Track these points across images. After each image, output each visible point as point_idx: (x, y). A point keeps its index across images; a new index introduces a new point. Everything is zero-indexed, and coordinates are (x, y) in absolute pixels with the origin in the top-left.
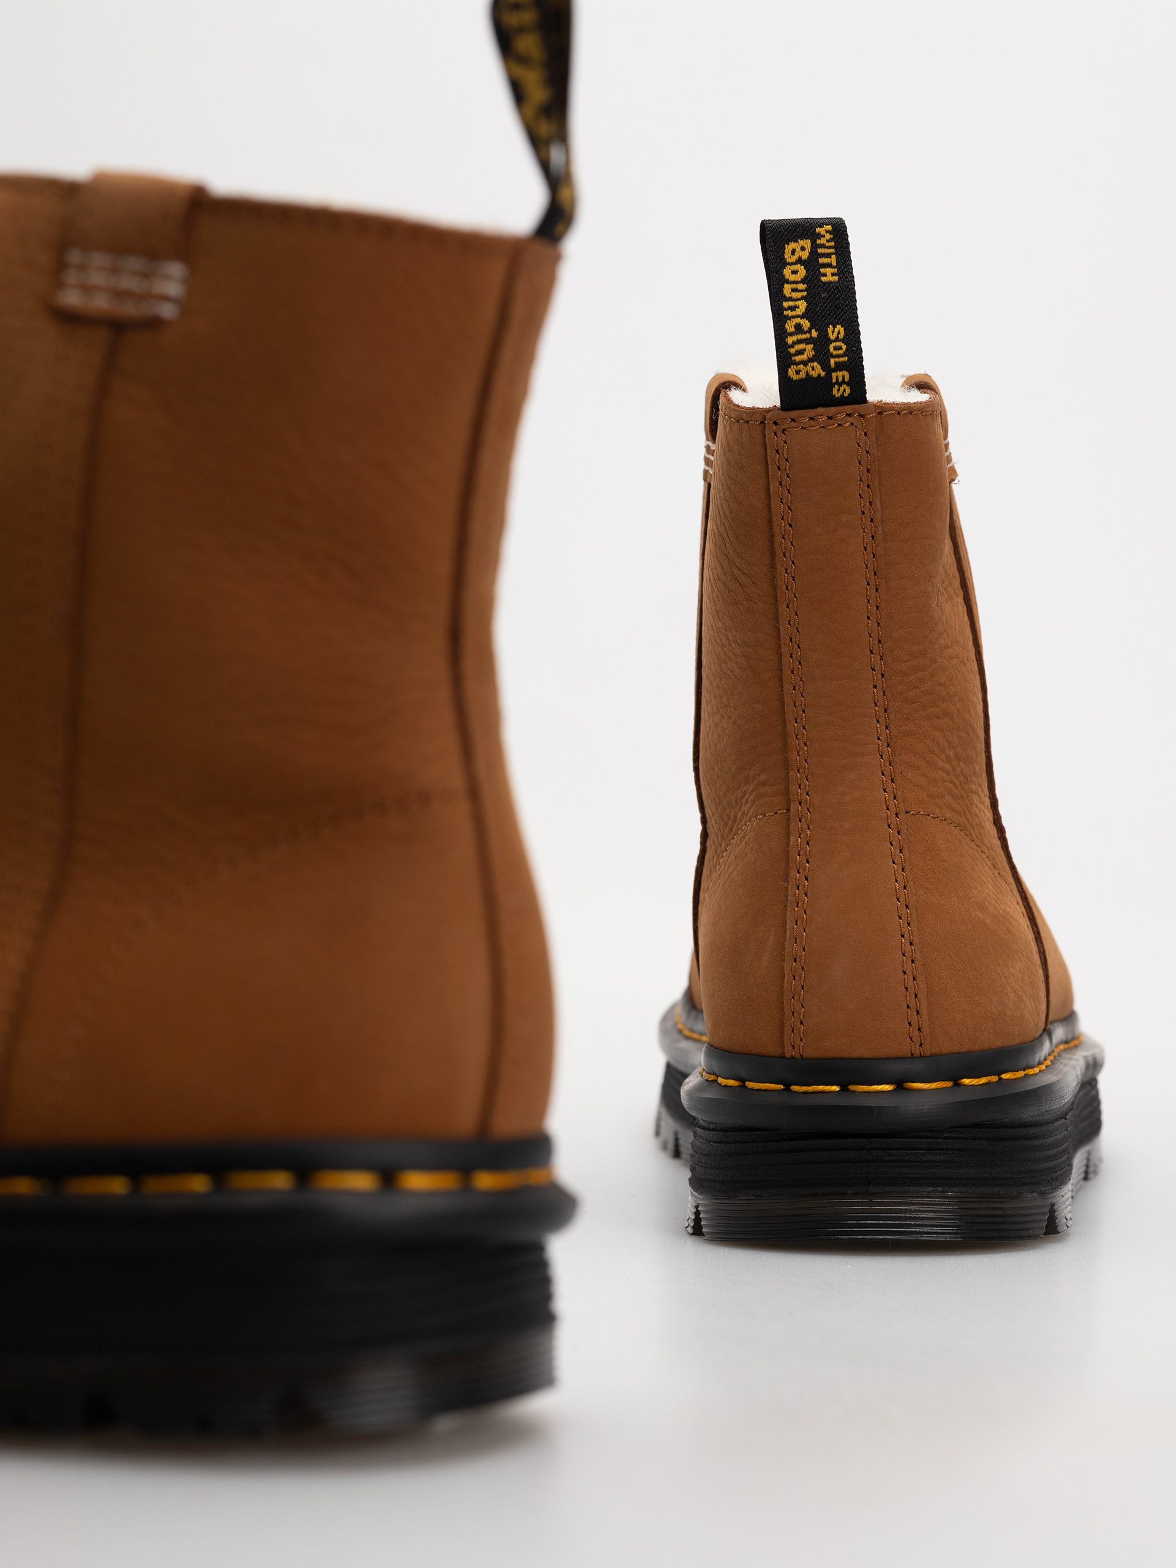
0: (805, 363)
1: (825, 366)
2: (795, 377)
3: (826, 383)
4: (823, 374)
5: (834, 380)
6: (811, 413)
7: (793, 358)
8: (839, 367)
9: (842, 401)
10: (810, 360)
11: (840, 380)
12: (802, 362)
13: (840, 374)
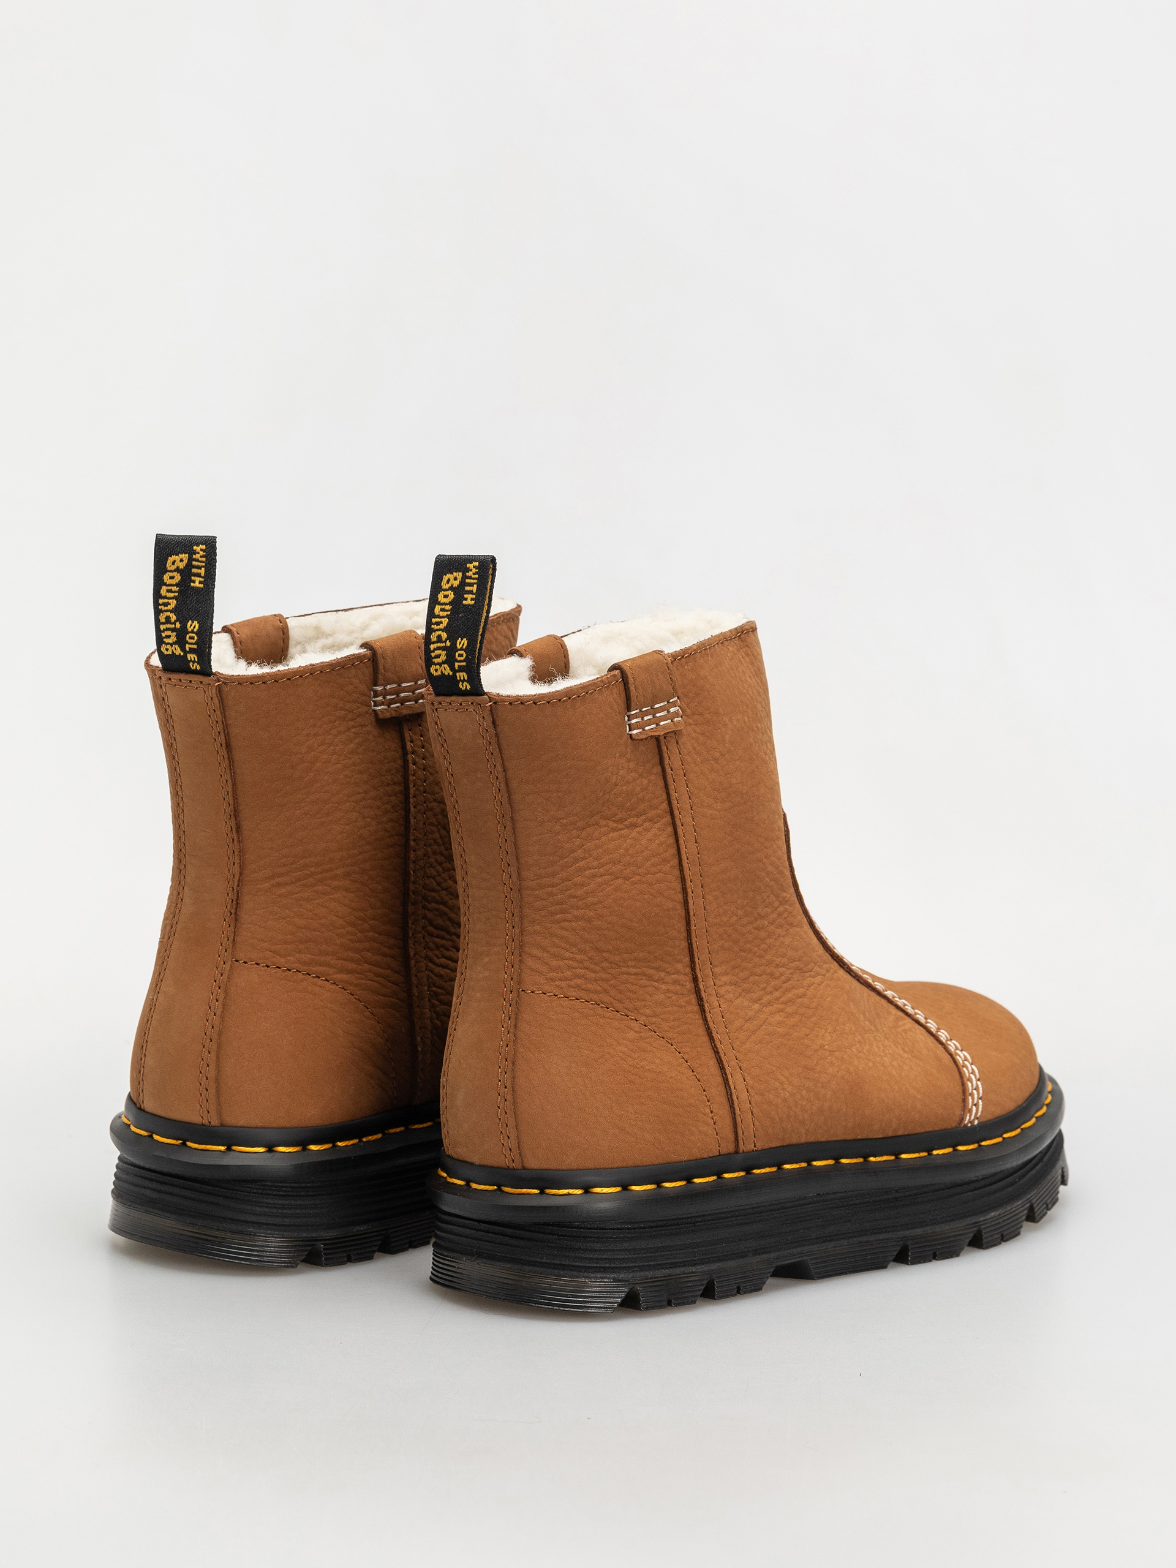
0: (440, 664)
1: (452, 668)
2: (435, 674)
3: (452, 680)
4: (451, 673)
5: (458, 678)
6: (449, 699)
7: (433, 660)
8: (461, 669)
9: (465, 693)
10: (444, 663)
11: (462, 678)
12: (438, 664)
13: (462, 674)
